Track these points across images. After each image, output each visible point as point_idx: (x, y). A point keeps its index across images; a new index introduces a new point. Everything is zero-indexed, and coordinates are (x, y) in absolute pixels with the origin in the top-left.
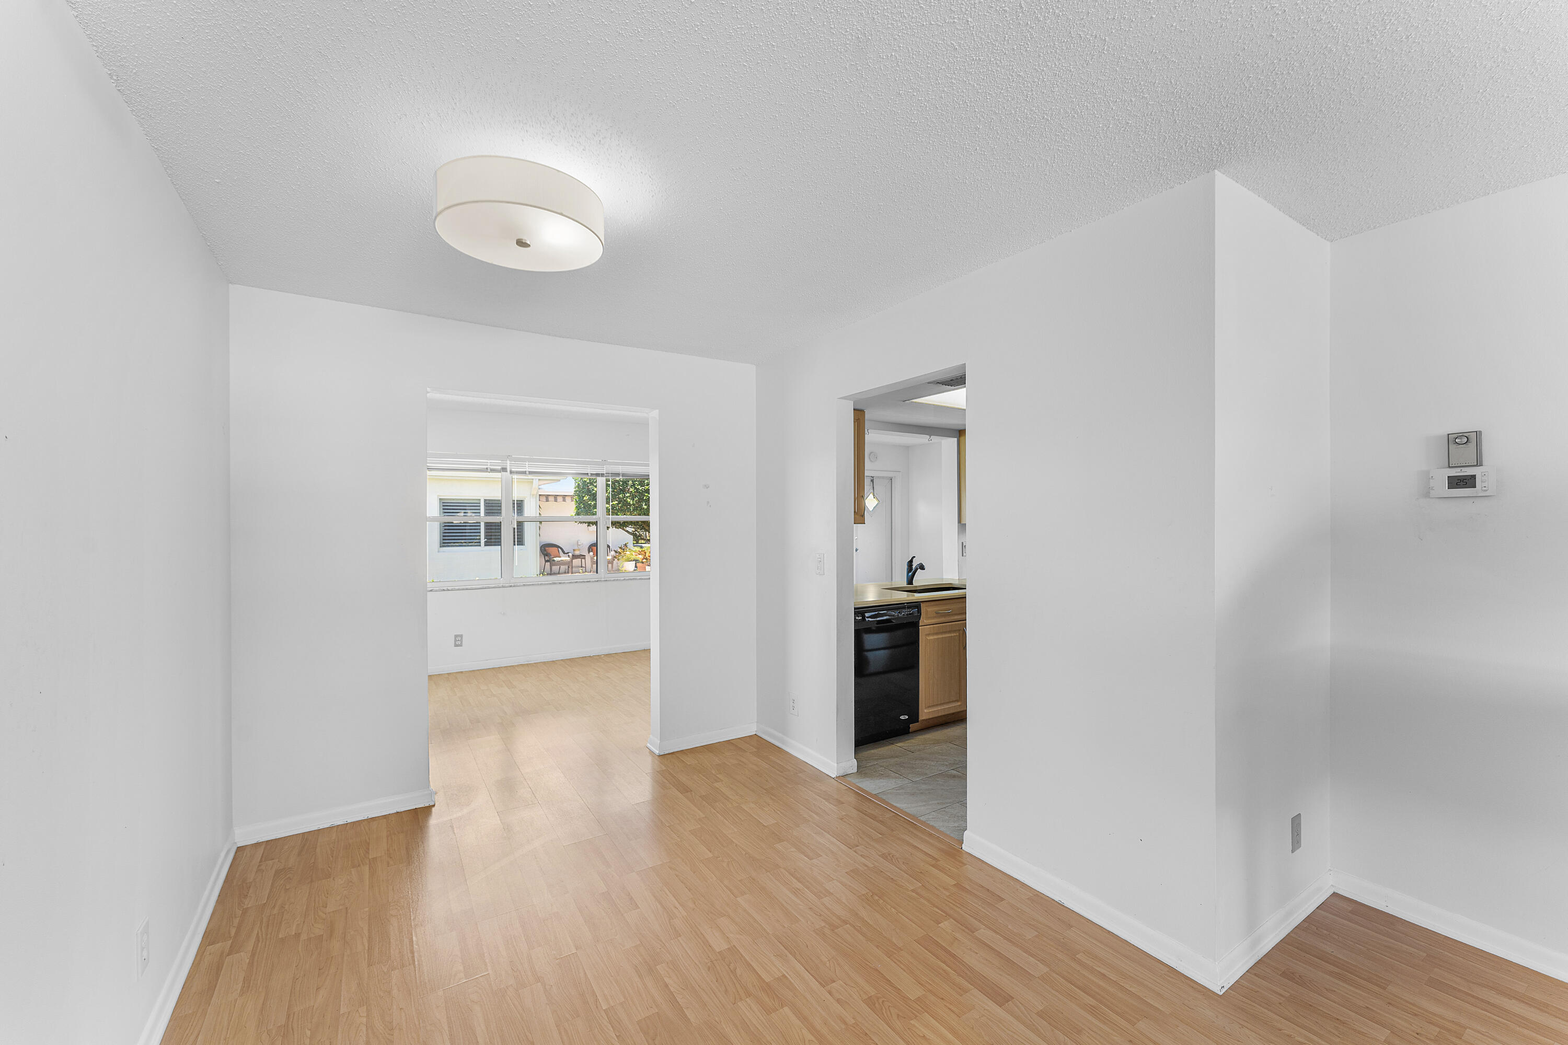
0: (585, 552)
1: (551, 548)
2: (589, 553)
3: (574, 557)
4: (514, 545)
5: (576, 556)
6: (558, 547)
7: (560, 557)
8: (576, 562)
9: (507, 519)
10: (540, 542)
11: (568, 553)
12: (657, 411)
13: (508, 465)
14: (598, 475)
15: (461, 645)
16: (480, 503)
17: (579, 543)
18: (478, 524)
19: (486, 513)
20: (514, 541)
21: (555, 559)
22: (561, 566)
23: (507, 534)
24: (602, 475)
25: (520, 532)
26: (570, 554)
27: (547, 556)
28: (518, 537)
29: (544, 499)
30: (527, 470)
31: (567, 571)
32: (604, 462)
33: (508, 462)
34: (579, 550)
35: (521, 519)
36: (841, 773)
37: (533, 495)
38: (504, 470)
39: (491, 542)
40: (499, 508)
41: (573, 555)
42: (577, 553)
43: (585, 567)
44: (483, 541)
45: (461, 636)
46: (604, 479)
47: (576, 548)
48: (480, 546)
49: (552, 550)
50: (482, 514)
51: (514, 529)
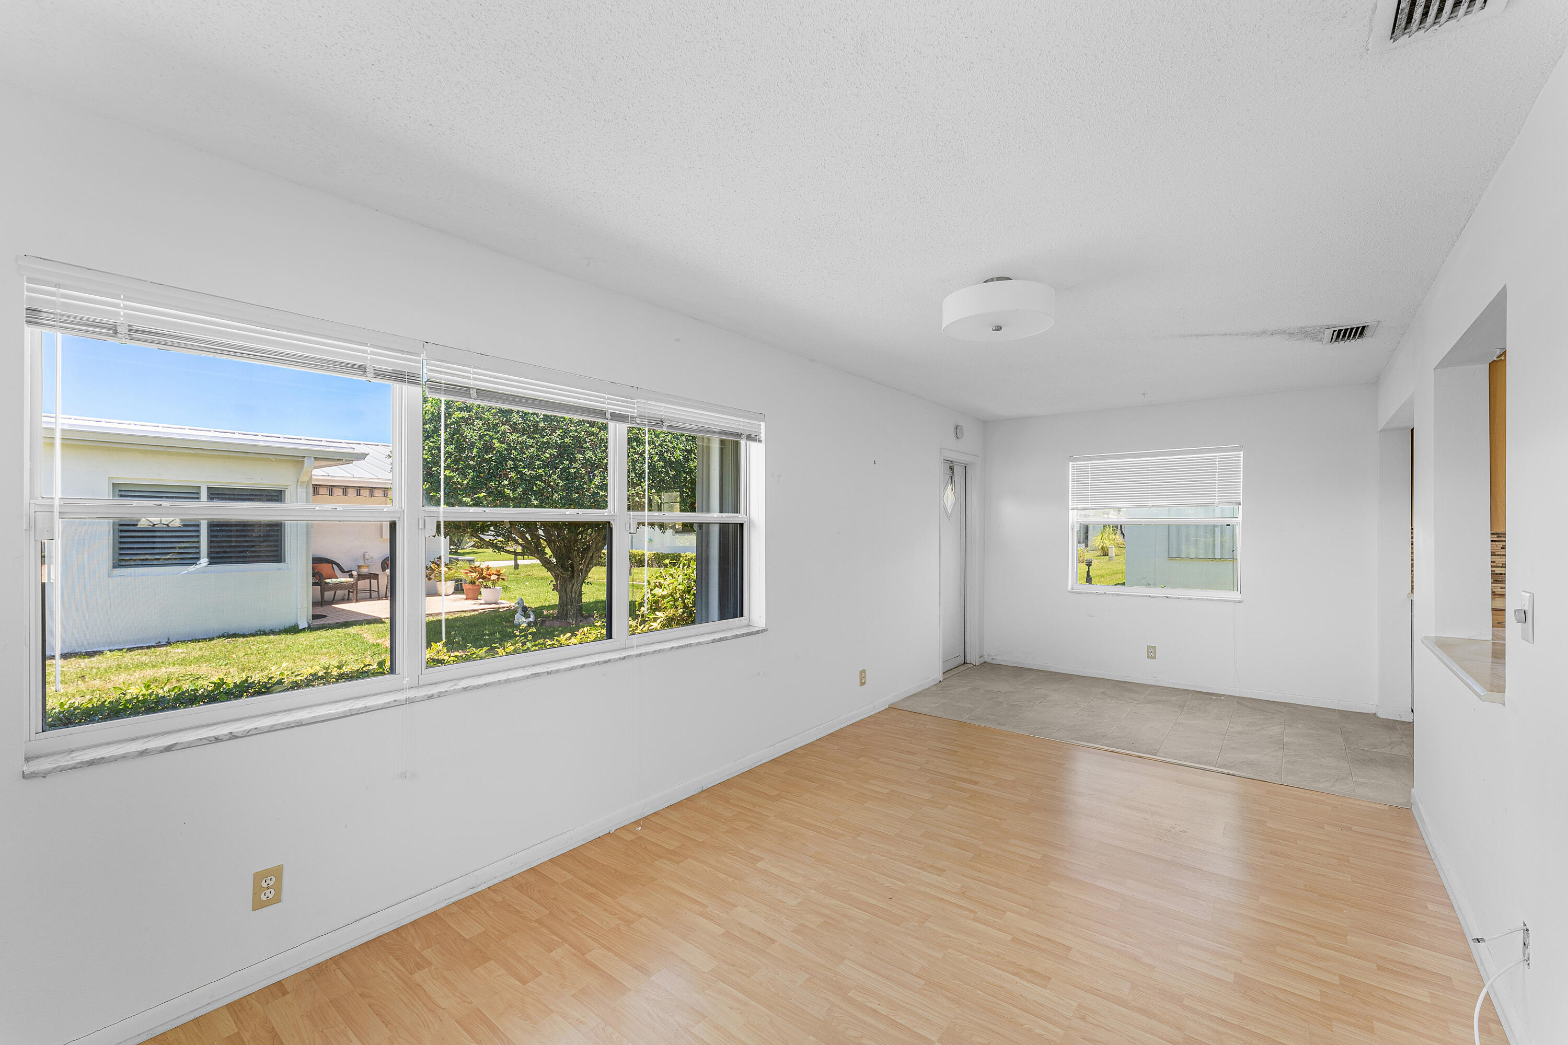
0: (377, 569)
1: (325, 565)
2: (384, 570)
3: (361, 577)
5: (363, 575)
6: (332, 562)
7: (338, 578)
8: (363, 584)
10: (313, 556)
11: (350, 571)
17: (367, 557)
21: (327, 581)
22: (337, 592)
26: (354, 573)
31: (346, 597)
34: (368, 566)
37: (303, 482)
39: (221, 556)
41: (359, 575)
42: (365, 570)
43: (378, 591)
44: (203, 555)
47: (362, 563)
49: (324, 568)
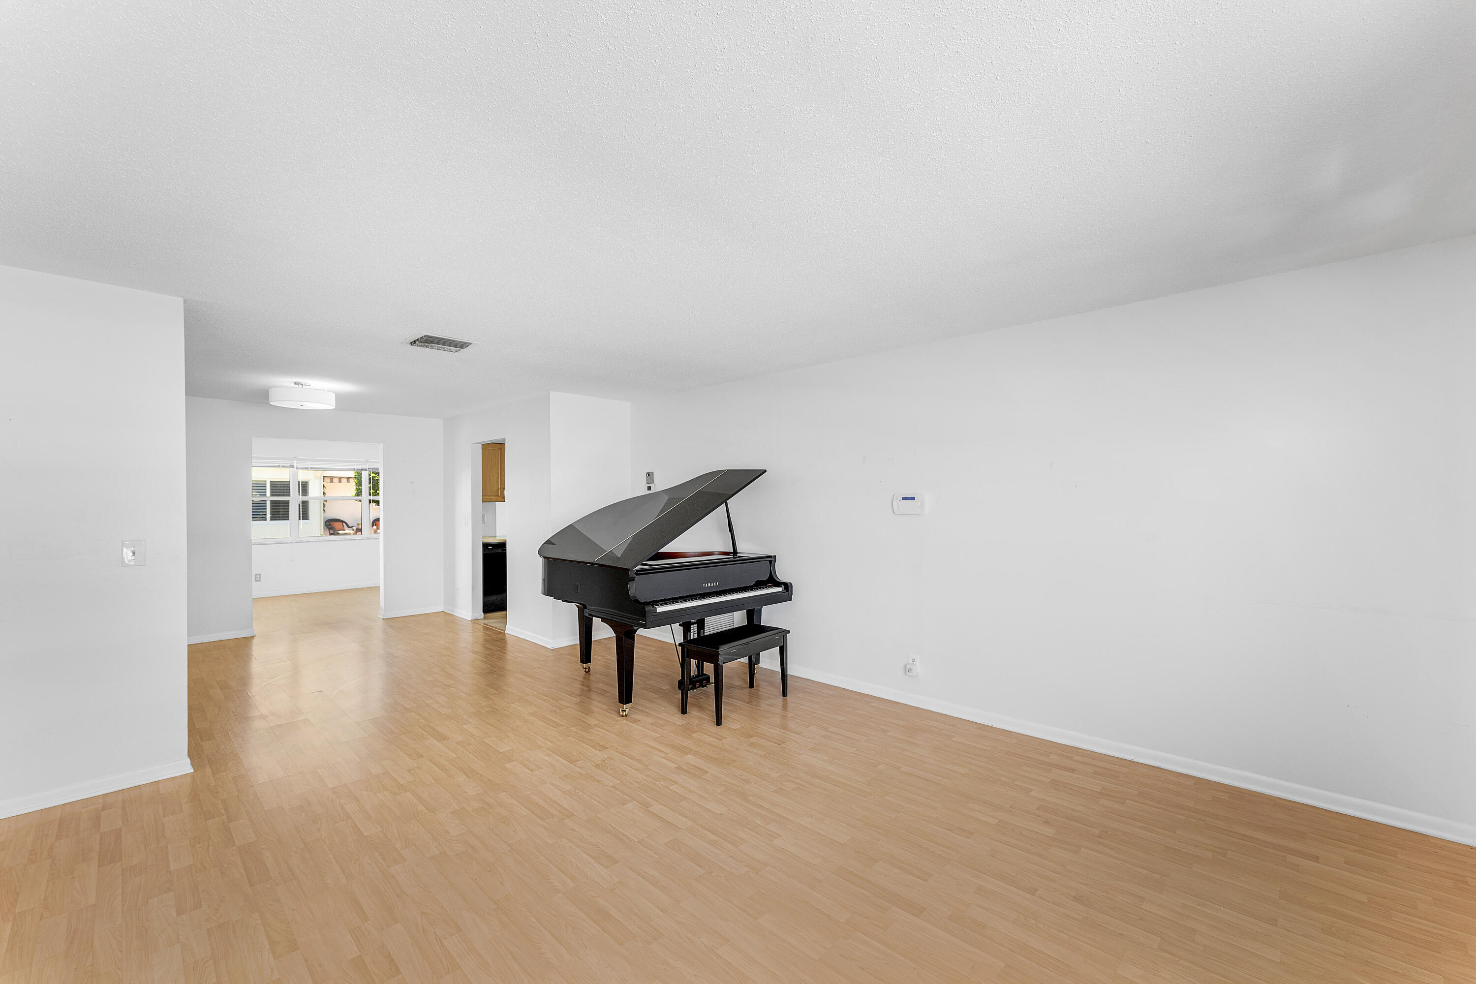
1: (335, 523)
2: (372, 527)
4: (300, 519)
6: (343, 522)
7: (344, 530)
9: (294, 500)
10: (324, 518)
11: (352, 527)
12: (382, 444)
13: (295, 463)
14: (362, 469)
15: (260, 581)
16: (266, 484)
18: (264, 502)
19: (272, 492)
20: (300, 517)
23: (294, 510)
24: (366, 470)
25: (305, 508)
26: (354, 528)
27: (331, 529)
28: (304, 510)
29: (329, 480)
30: (309, 467)
32: (367, 461)
33: (295, 461)
35: (305, 498)
36: (474, 618)
37: (317, 477)
38: (292, 466)
39: (279, 517)
40: (287, 491)
41: (357, 529)
44: (269, 516)
45: (260, 575)
46: (367, 472)
48: (266, 520)
49: (337, 525)
50: (268, 493)
51: (299, 505)
